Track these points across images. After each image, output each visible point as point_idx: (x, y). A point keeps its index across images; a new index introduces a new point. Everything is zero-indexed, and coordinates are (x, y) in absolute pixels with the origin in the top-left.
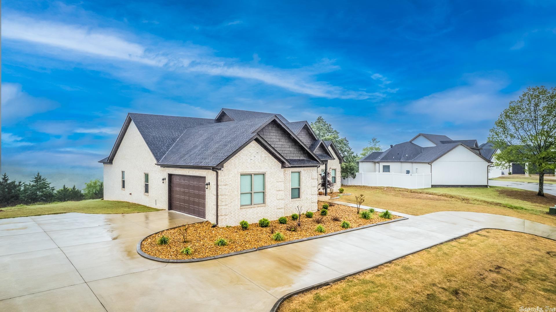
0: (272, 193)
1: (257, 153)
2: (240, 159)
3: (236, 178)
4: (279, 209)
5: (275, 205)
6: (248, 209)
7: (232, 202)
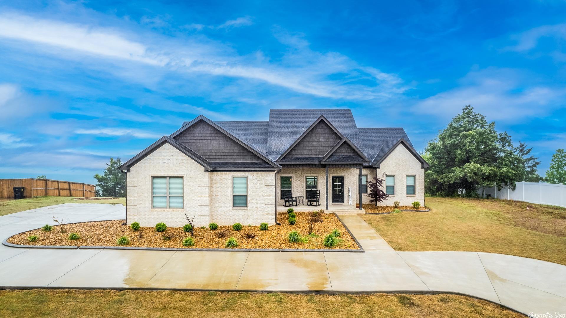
0: (191, 198)
1: (172, 155)
2: (151, 161)
3: (146, 181)
4: (201, 216)
5: (196, 211)
6: (161, 212)
7: (141, 203)
